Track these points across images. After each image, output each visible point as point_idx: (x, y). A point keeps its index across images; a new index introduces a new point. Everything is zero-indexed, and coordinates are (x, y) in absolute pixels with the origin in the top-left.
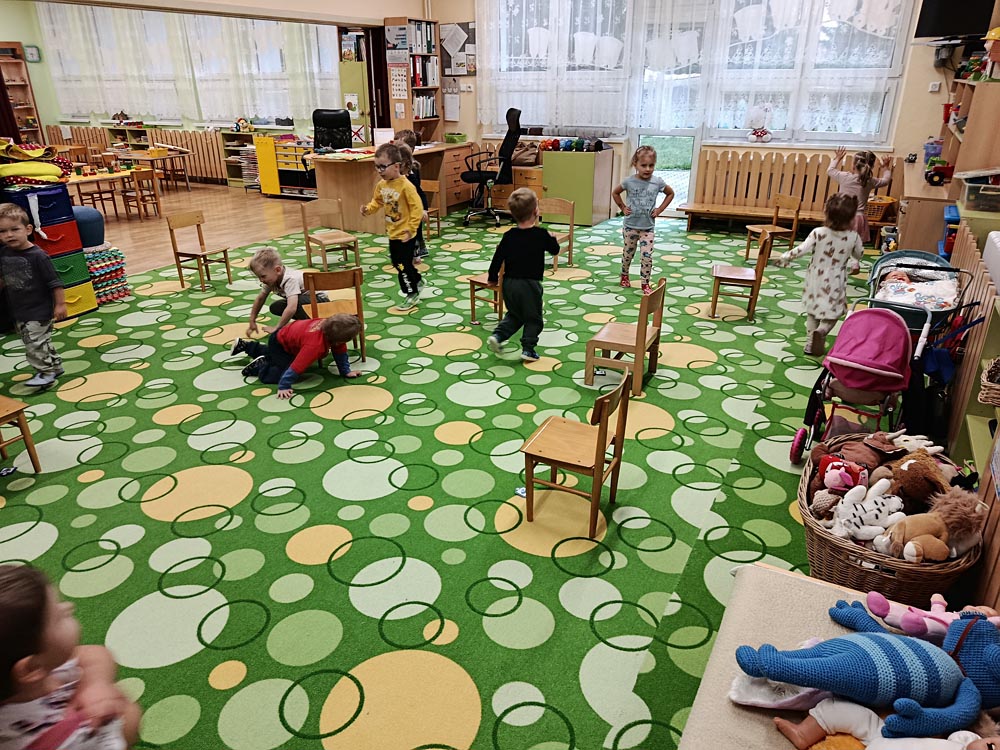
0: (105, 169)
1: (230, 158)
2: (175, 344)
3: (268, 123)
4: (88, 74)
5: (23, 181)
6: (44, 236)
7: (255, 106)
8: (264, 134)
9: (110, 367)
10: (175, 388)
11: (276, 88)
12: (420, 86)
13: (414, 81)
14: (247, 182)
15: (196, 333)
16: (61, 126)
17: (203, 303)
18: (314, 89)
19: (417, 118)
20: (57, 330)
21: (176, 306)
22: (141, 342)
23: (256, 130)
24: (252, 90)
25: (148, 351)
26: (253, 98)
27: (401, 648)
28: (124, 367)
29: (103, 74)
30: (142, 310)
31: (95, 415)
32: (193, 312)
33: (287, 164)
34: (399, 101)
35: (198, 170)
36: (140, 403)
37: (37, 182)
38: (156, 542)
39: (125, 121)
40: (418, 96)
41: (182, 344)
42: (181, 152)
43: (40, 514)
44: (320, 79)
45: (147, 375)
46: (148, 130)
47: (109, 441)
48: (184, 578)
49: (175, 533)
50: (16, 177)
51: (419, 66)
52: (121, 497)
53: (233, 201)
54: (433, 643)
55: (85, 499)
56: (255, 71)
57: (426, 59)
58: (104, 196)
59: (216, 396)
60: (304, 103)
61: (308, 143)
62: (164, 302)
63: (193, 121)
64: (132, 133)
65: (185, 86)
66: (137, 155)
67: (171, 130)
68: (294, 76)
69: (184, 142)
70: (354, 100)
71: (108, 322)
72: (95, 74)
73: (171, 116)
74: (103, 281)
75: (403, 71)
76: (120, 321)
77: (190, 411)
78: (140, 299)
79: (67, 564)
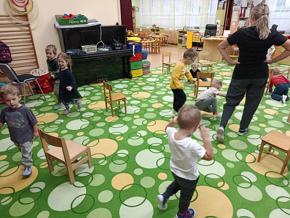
0: (149, 40)
1: (180, 38)
2: (159, 87)
3: (192, 28)
4: (149, 14)
5: (132, 42)
6: (134, 56)
7: (189, 23)
8: (190, 31)
9: (144, 91)
10: (158, 99)
11: (196, 18)
12: (242, 17)
13: (241, 15)
14: (183, 45)
15: (164, 85)
16: (140, 28)
17: (167, 77)
18: (207, 18)
19: (239, 27)
20: (133, 80)
21: (160, 77)
22: (151, 86)
23: (188, 30)
24: (189, 18)
25: (153, 88)
26: (189, 21)
27: (210, 186)
28: (147, 91)
29: (152, 14)
30: (152, 77)
31: (139, 102)
32: (165, 79)
33: (195, 40)
34: (234, 22)
35: (171, 41)
36: (149, 101)
37: (135, 42)
38: (150, 137)
39: (155, 27)
40: (241, 20)
41: (161, 87)
42: (167, 36)
43: (125, 123)
44: (210, 15)
45: (152, 94)
46: (160, 30)
47: (142, 109)
48: (155, 148)
49: (154, 136)
50: (131, 41)
51: (243, 11)
52: (143, 124)
53: (178, 50)
54: (220, 188)
55: (135, 122)
56: (191, 13)
57: (246, 8)
58: (147, 47)
59: (167, 103)
60: (203, 22)
61: (203, 34)
62: (158, 76)
63: (172, 27)
64: (156, 30)
65: (171, 17)
66: (157, 36)
67: (166, 30)
68: (202, 14)
69: (168, 33)
70: (219, 21)
71: (145, 79)
72: (150, 14)
73: (166, 26)
74: (145, 69)
75: (237, 12)
76: (147, 80)
77: (161, 105)
78: (152, 74)
79: (130, 137)
